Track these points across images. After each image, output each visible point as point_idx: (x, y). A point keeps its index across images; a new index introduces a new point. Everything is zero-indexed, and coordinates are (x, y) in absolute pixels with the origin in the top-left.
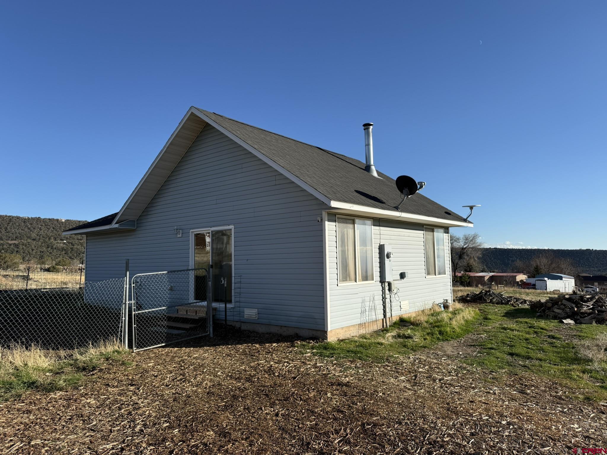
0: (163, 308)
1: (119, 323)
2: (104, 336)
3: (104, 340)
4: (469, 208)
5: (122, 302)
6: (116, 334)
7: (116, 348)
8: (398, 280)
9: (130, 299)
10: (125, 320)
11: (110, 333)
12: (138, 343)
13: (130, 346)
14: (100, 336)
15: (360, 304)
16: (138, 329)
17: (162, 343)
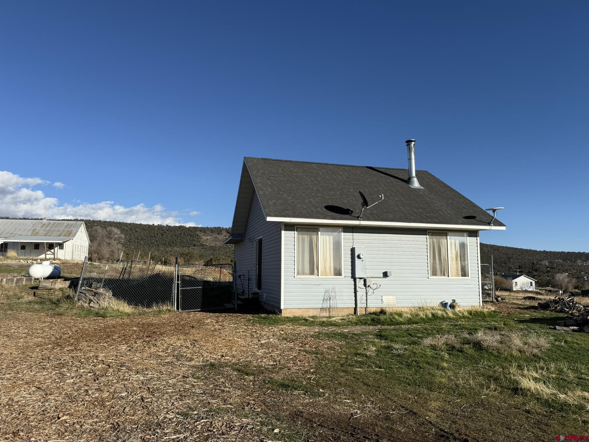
0: (200, 287)
1: (171, 294)
2: (162, 300)
3: (162, 303)
4: (492, 211)
5: (173, 281)
6: (169, 300)
7: (169, 308)
8: (380, 278)
9: (178, 280)
10: (175, 292)
11: (166, 299)
12: (182, 307)
13: (178, 309)
14: (160, 300)
15: (323, 293)
16: (182, 298)
17: (199, 308)
